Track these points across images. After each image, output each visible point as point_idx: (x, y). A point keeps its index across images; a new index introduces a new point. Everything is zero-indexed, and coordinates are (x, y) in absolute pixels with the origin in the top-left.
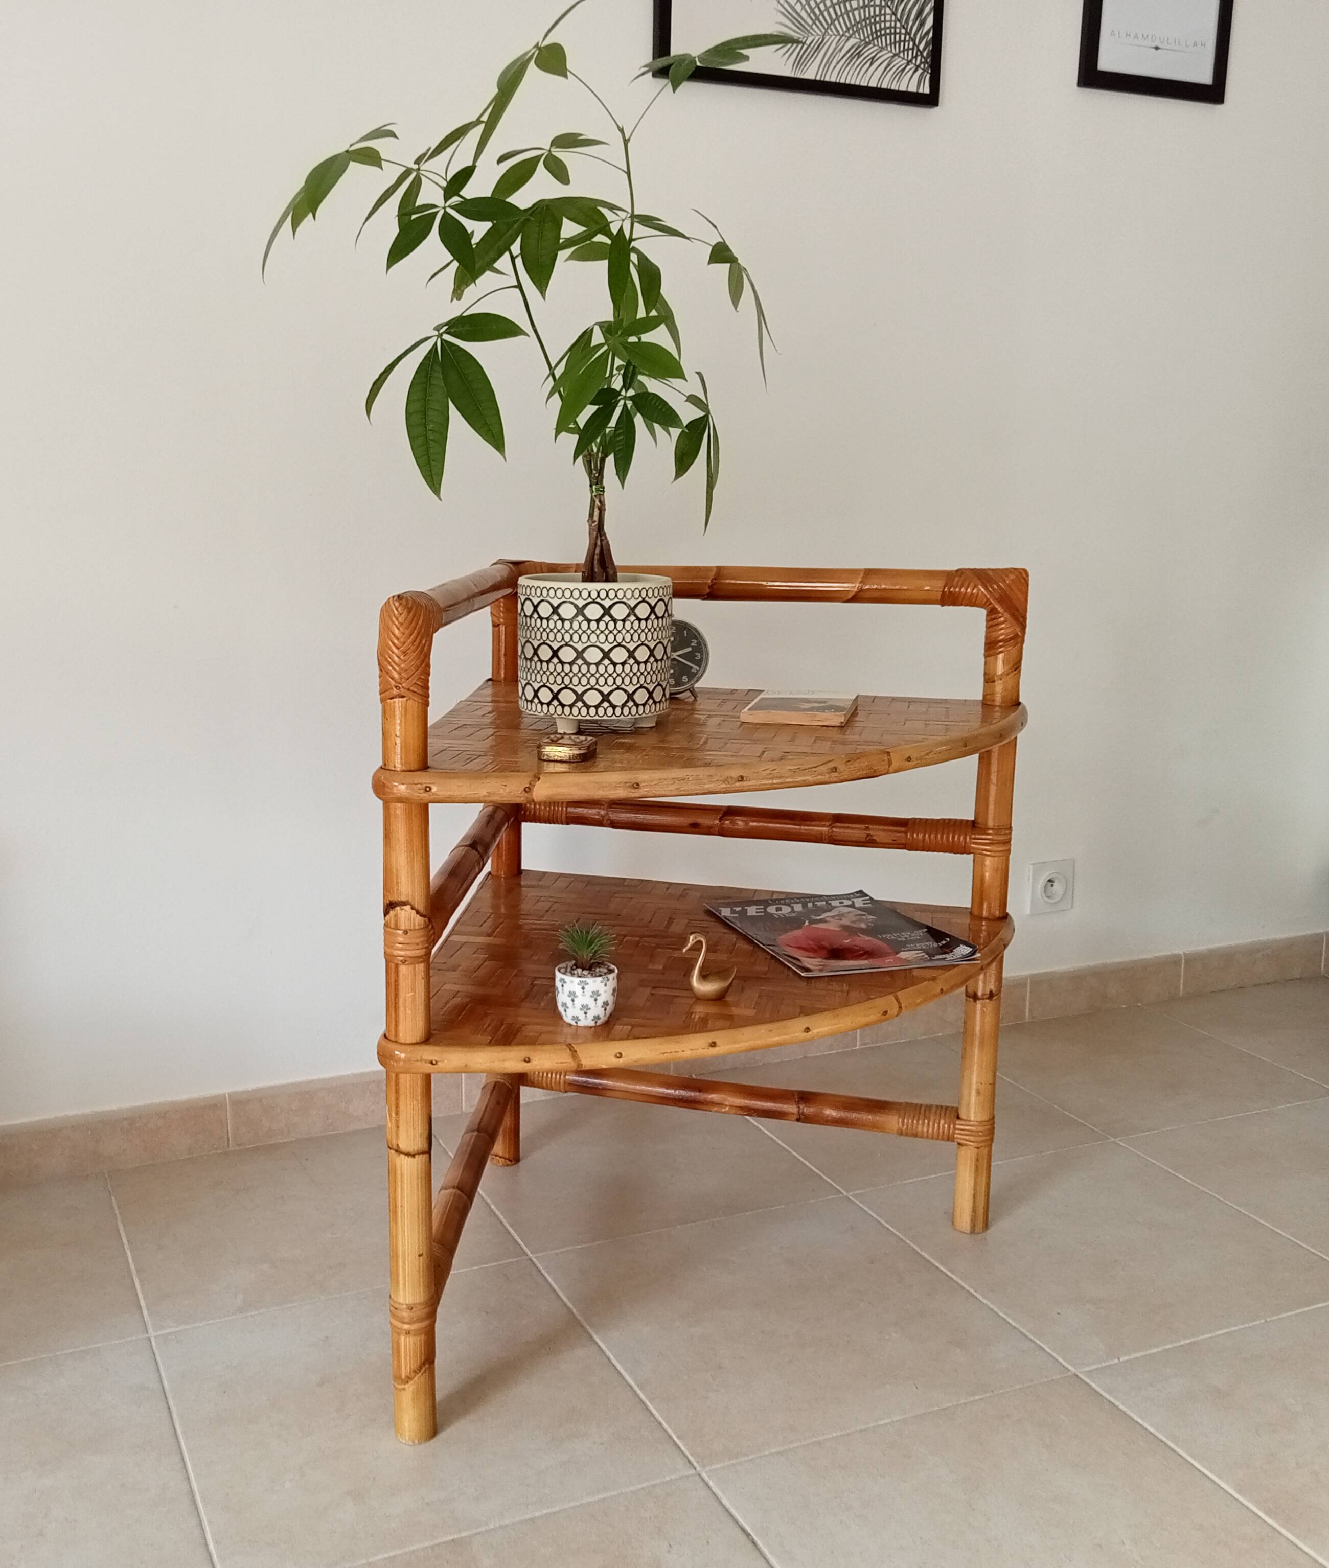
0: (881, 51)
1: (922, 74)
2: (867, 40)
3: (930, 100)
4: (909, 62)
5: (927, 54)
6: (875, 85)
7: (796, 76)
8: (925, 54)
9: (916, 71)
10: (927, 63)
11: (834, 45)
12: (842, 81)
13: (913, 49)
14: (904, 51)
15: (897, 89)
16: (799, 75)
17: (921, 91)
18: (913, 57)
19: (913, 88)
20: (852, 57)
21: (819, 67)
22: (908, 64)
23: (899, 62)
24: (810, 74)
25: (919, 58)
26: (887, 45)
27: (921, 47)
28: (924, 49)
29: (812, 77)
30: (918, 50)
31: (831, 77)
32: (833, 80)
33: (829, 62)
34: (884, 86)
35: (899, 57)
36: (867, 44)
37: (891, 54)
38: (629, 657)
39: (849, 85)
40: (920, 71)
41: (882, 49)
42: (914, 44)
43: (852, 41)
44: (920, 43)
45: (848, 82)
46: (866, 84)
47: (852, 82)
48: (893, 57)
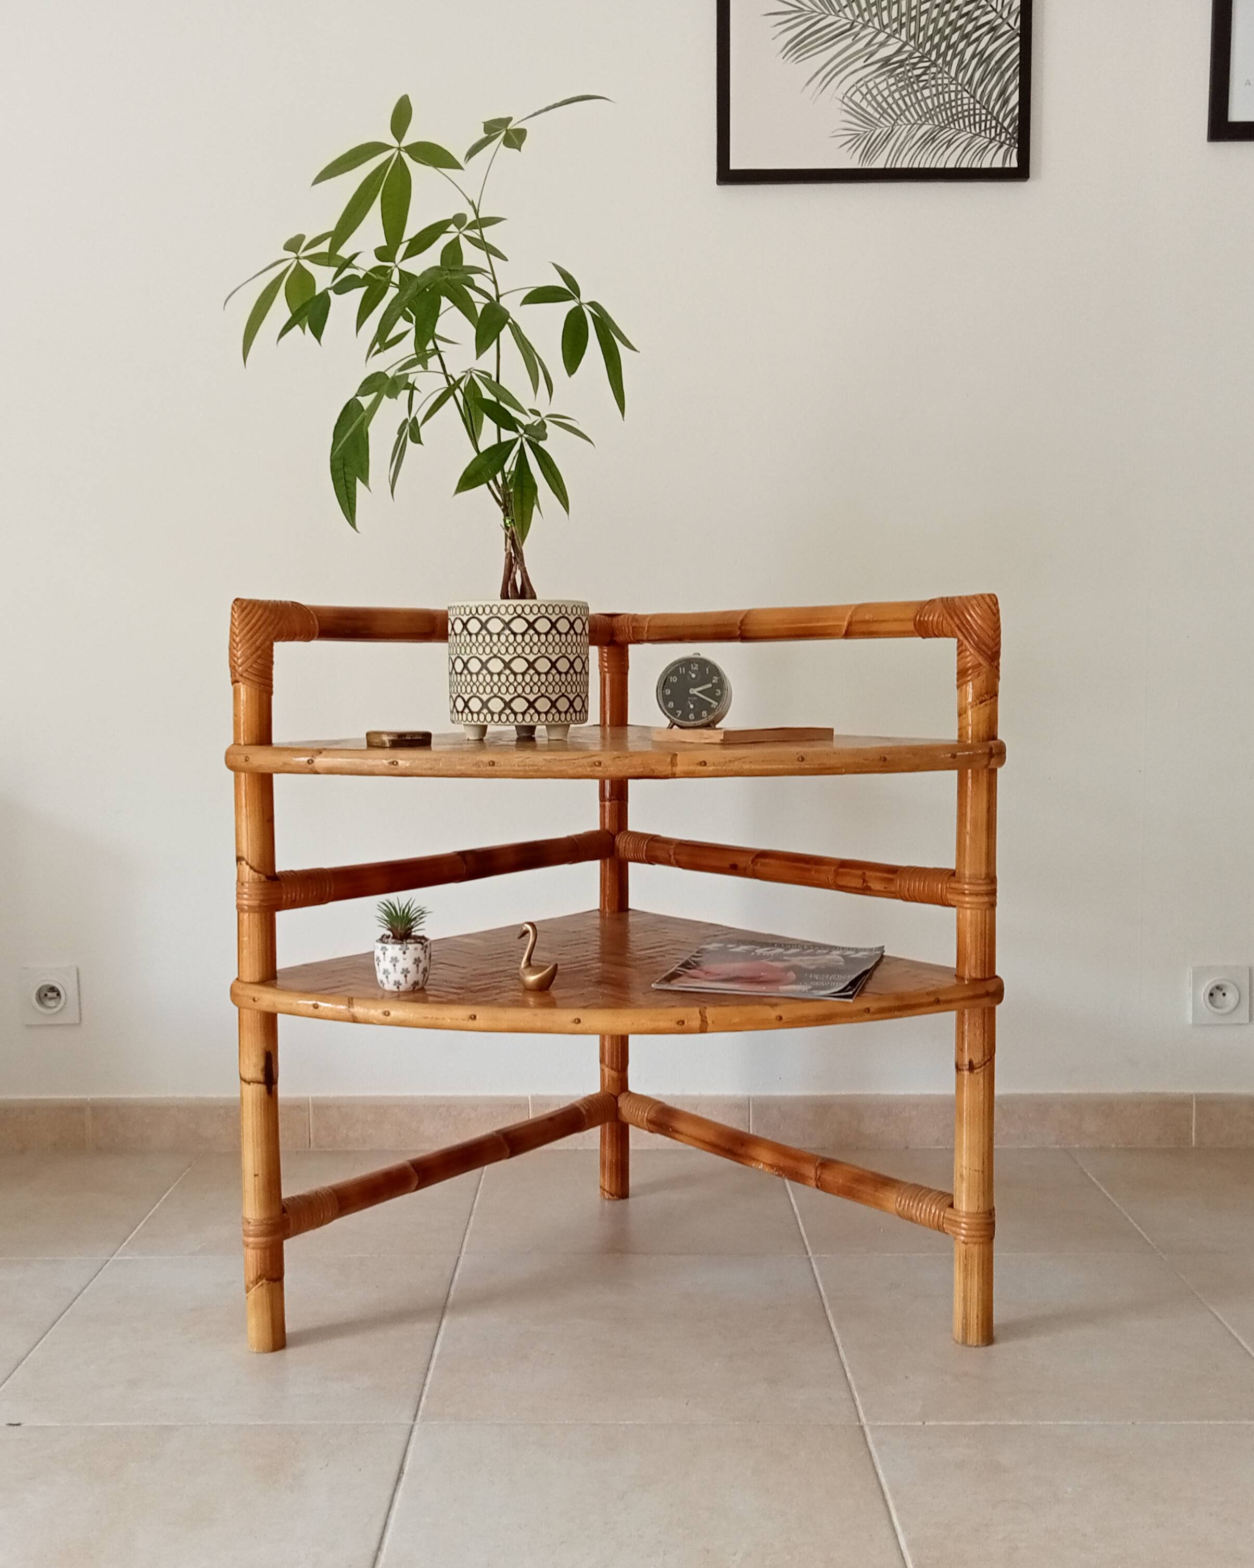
0: (958, 133)
1: (1007, 150)
2: (942, 125)
3: (1021, 173)
4: (991, 140)
5: (1013, 129)
6: (953, 166)
7: (863, 167)
8: (1010, 130)
9: (1000, 147)
10: (1014, 138)
11: (904, 134)
12: (916, 166)
13: (996, 127)
14: (985, 130)
15: (979, 166)
16: (866, 166)
17: (1007, 165)
18: (996, 135)
19: (997, 164)
20: (925, 143)
21: (890, 155)
22: (990, 142)
23: (981, 141)
24: (879, 163)
25: (1003, 135)
26: (965, 127)
27: (1006, 124)
28: (1010, 125)
29: (882, 166)
30: (1002, 127)
31: (904, 163)
32: (905, 166)
33: (899, 151)
34: (964, 165)
35: (980, 136)
36: (942, 128)
37: (970, 135)
38: (505, 668)
39: (924, 169)
40: (1005, 147)
41: (960, 131)
42: (998, 122)
43: (925, 128)
44: (1004, 120)
45: (921, 166)
46: (942, 166)
47: (927, 166)
48: (972, 137)
